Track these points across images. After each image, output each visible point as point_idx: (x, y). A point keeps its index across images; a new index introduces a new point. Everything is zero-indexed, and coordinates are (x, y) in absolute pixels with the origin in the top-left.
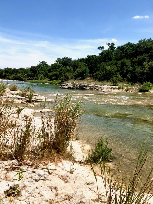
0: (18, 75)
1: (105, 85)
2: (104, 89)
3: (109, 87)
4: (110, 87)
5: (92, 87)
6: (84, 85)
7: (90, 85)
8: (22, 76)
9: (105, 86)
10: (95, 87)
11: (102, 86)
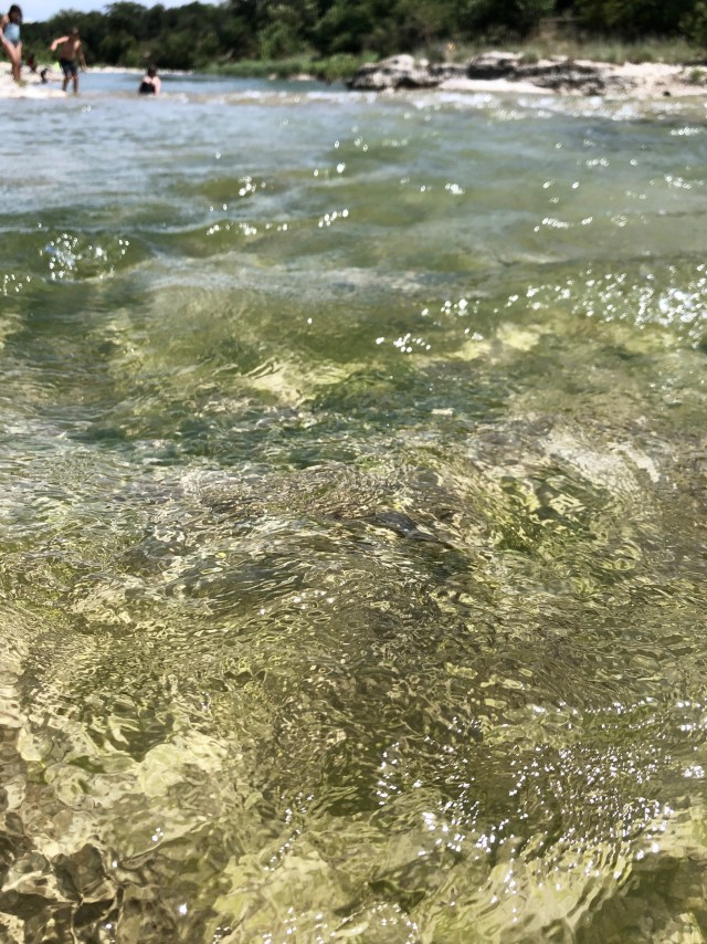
0: (175, 38)
1: (649, 59)
2: (634, 85)
3: (676, 70)
4: (681, 73)
5: (553, 77)
6: (502, 62)
7: (543, 64)
8: (192, 48)
9: (646, 67)
10: (577, 76)
11: (628, 70)
